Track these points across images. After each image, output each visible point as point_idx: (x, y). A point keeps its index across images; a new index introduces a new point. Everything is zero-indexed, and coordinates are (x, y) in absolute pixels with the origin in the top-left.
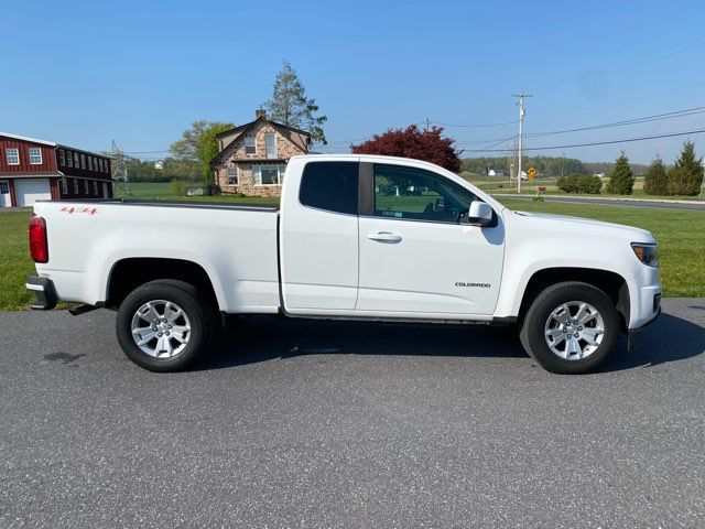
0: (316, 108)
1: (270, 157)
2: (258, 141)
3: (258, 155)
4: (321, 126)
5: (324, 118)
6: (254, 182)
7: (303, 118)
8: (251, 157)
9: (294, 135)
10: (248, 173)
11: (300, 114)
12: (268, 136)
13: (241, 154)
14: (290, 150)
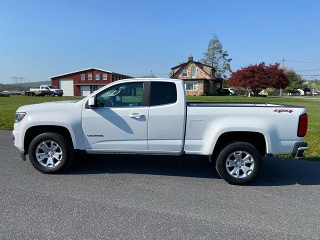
0: (227, 55)
1: (193, 78)
2: (188, 71)
3: (188, 77)
4: (229, 63)
5: (231, 59)
7: (221, 60)
8: (185, 77)
9: (205, 68)
11: (220, 58)
12: (193, 69)
13: (181, 77)
14: (202, 75)
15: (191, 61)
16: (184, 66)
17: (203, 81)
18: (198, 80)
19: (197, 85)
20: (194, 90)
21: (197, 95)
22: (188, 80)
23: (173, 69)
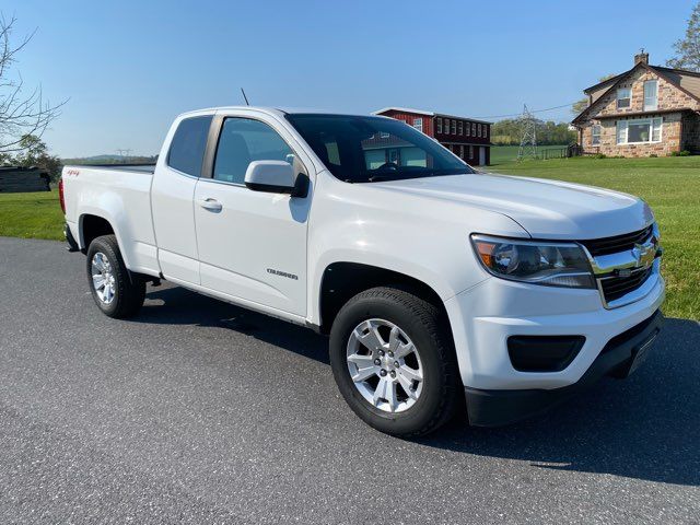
1: (648, 109)
3: (633, 108)
6: (618, 140)
8: (624, 111)
10: (611, 130)
12: (648, 86)
13: (611, 109)
14: (676, 99)
15: (642, 65)
16: (622, 80)
17: (679, 117)
18: (663, 115)
19: (661, 128)
20: (650, 142)
21: (660, 154)
22: (634, 116)
23: (589, 91)
